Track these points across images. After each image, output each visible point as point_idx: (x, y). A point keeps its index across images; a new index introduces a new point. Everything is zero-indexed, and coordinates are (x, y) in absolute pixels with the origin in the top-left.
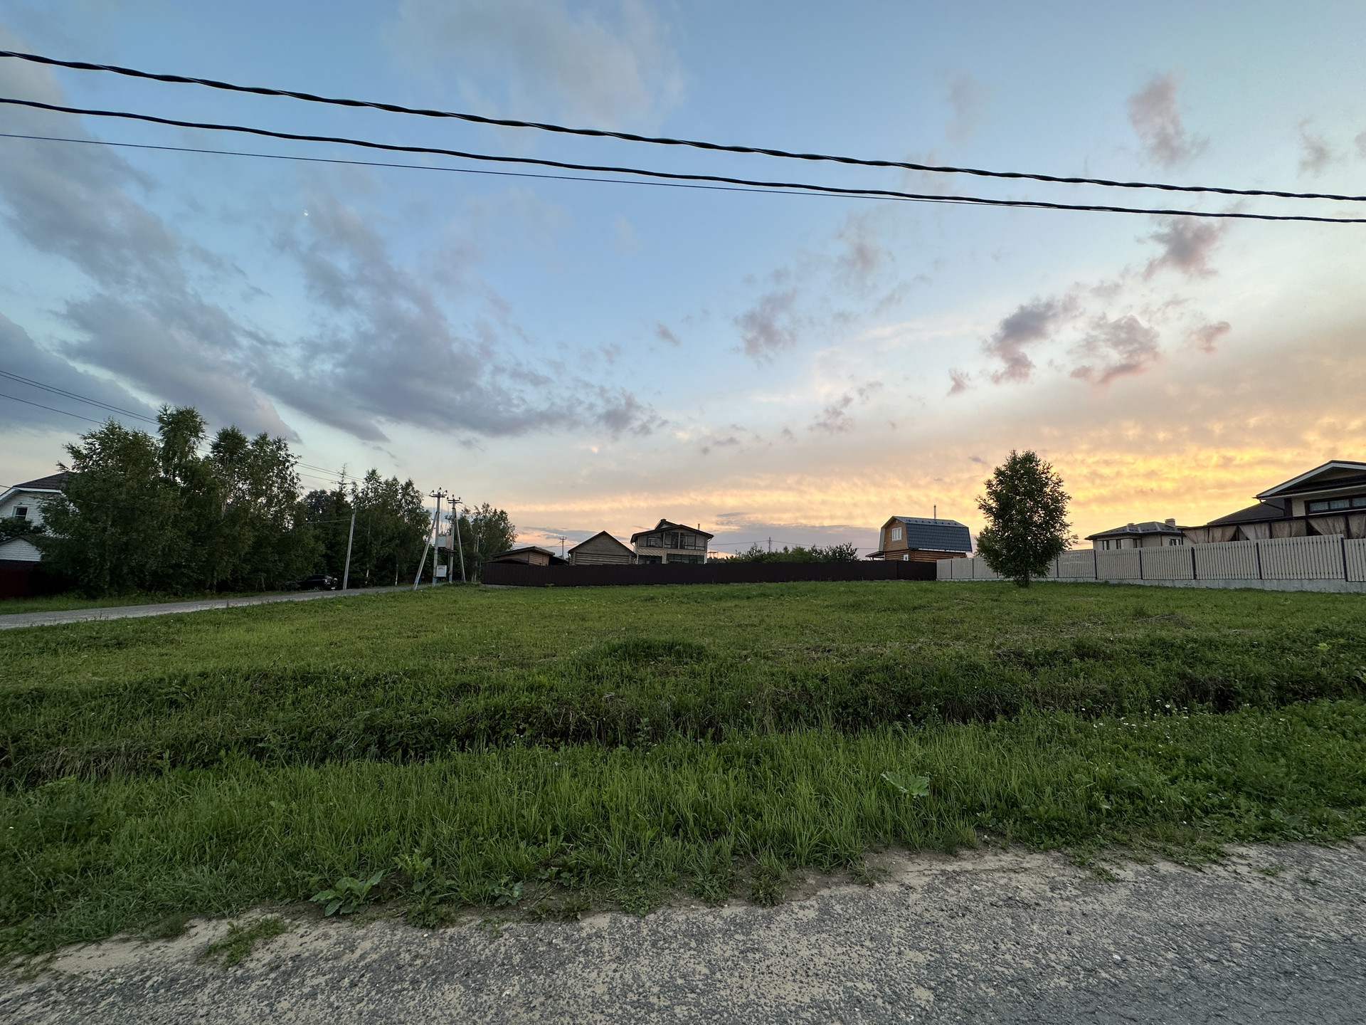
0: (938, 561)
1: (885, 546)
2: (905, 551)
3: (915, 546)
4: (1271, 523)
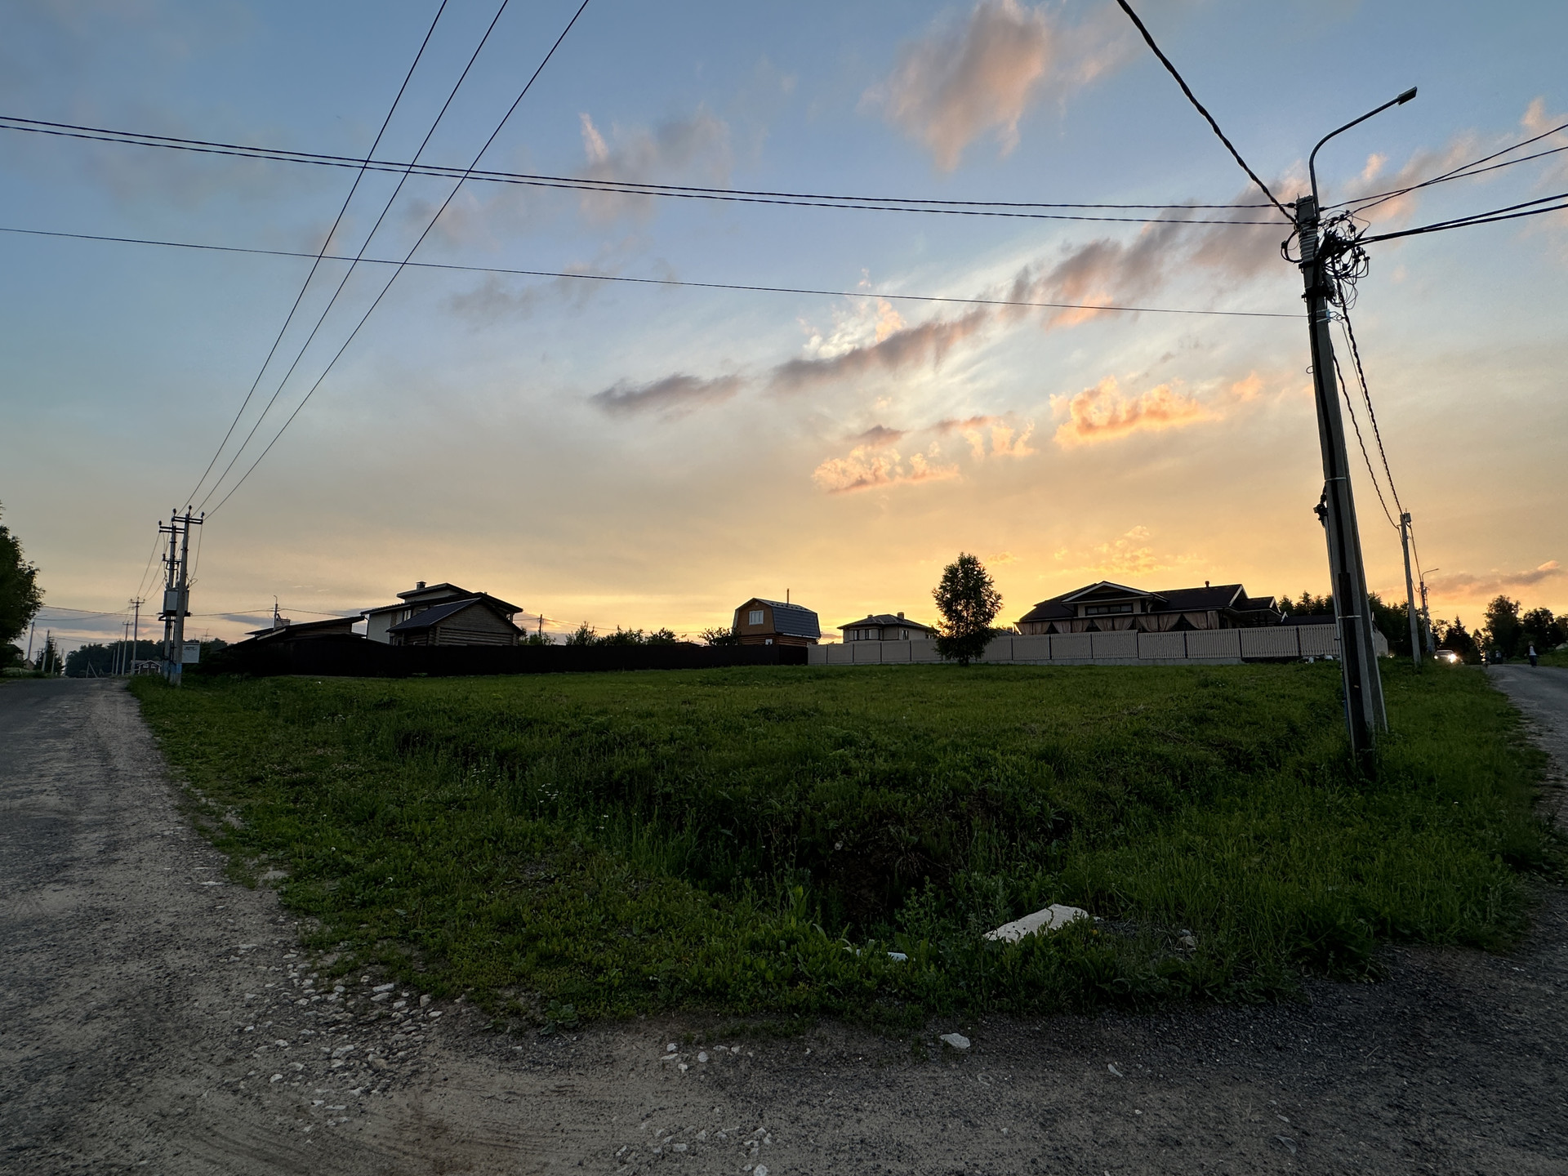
0: (807, 646)
1: (740, 628)
2: (766, 636)
4: (1072, 621)
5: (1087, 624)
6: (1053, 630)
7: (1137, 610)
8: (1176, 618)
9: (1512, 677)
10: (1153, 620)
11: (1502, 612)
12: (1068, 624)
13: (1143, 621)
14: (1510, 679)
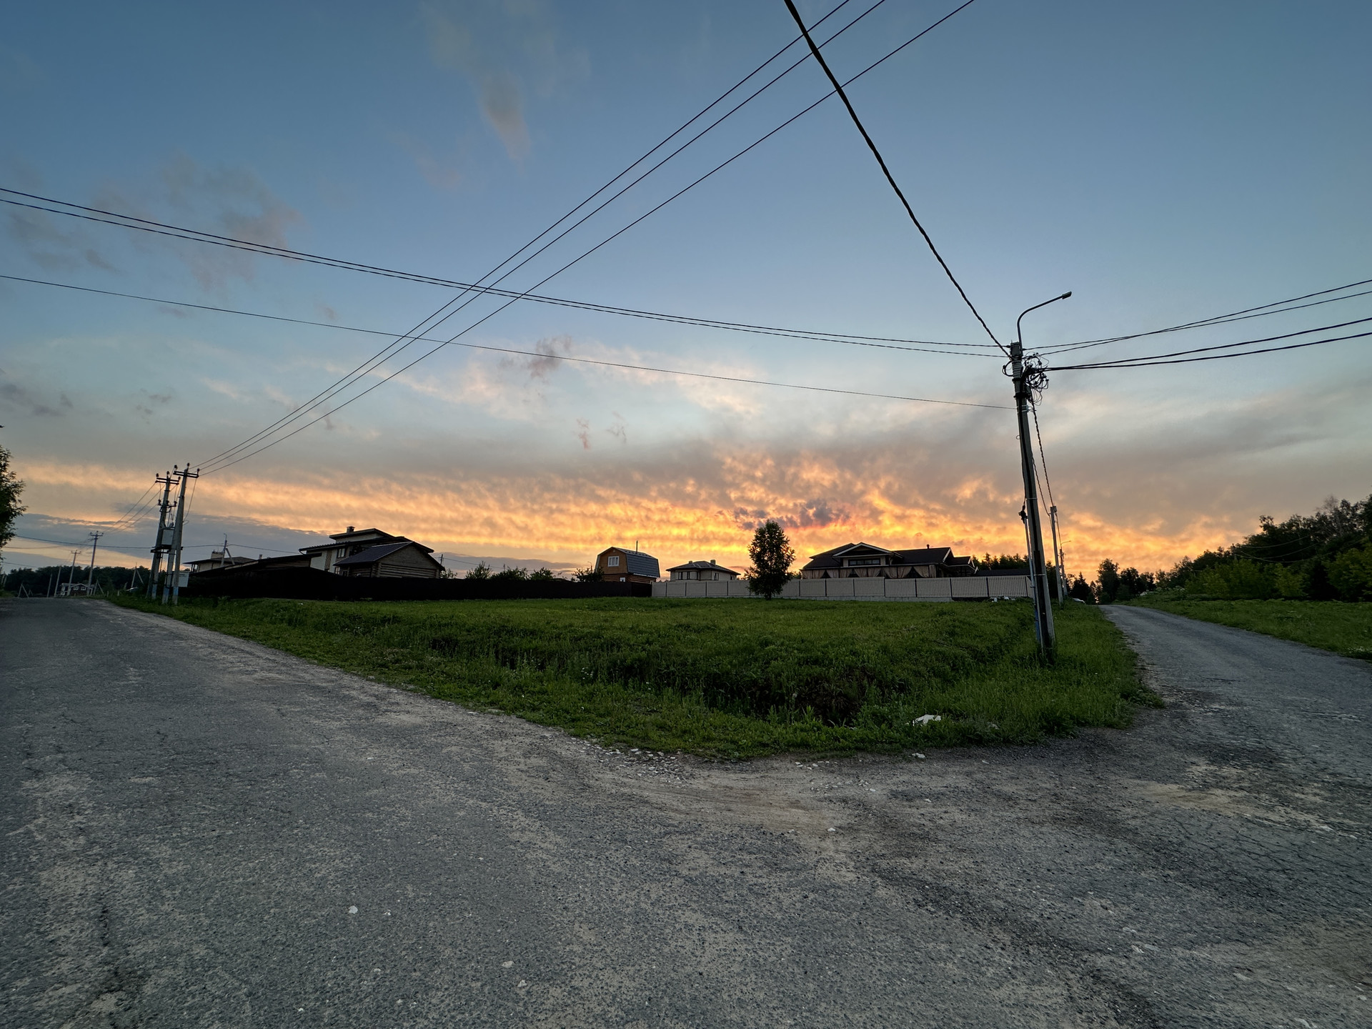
0: (652, 584)
1: (600, 570)
2: (622, 575)
3: (630, 572)
4: (839, 570)
5: (850, 572)
6: (826, 576)
7: (883, 563)
8: (908, 570)
9: (1117, 613)
10: (894, 570)
11: (1108, 568)
12: (837, 572)
13: (887, 571)
14: (1115, 614)
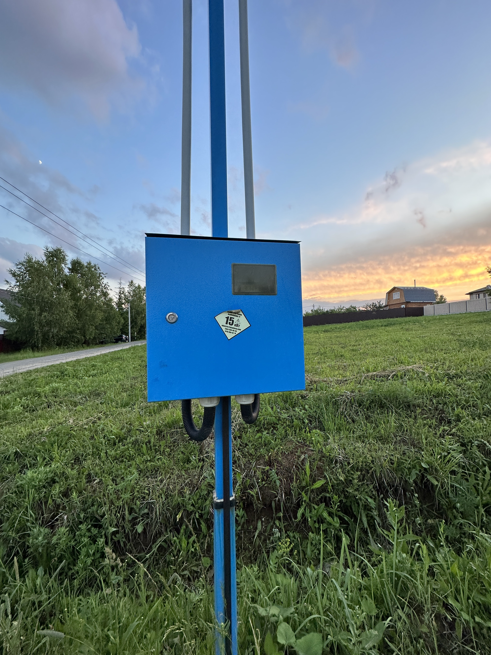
0: (424, 307)
1: (388, 302)
2: (403, 304)
3: (409, 301)
